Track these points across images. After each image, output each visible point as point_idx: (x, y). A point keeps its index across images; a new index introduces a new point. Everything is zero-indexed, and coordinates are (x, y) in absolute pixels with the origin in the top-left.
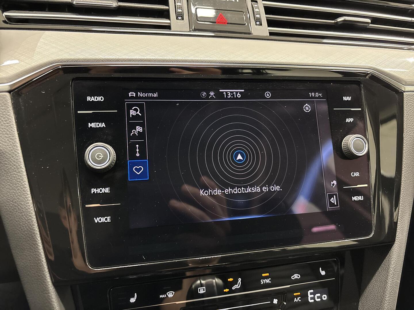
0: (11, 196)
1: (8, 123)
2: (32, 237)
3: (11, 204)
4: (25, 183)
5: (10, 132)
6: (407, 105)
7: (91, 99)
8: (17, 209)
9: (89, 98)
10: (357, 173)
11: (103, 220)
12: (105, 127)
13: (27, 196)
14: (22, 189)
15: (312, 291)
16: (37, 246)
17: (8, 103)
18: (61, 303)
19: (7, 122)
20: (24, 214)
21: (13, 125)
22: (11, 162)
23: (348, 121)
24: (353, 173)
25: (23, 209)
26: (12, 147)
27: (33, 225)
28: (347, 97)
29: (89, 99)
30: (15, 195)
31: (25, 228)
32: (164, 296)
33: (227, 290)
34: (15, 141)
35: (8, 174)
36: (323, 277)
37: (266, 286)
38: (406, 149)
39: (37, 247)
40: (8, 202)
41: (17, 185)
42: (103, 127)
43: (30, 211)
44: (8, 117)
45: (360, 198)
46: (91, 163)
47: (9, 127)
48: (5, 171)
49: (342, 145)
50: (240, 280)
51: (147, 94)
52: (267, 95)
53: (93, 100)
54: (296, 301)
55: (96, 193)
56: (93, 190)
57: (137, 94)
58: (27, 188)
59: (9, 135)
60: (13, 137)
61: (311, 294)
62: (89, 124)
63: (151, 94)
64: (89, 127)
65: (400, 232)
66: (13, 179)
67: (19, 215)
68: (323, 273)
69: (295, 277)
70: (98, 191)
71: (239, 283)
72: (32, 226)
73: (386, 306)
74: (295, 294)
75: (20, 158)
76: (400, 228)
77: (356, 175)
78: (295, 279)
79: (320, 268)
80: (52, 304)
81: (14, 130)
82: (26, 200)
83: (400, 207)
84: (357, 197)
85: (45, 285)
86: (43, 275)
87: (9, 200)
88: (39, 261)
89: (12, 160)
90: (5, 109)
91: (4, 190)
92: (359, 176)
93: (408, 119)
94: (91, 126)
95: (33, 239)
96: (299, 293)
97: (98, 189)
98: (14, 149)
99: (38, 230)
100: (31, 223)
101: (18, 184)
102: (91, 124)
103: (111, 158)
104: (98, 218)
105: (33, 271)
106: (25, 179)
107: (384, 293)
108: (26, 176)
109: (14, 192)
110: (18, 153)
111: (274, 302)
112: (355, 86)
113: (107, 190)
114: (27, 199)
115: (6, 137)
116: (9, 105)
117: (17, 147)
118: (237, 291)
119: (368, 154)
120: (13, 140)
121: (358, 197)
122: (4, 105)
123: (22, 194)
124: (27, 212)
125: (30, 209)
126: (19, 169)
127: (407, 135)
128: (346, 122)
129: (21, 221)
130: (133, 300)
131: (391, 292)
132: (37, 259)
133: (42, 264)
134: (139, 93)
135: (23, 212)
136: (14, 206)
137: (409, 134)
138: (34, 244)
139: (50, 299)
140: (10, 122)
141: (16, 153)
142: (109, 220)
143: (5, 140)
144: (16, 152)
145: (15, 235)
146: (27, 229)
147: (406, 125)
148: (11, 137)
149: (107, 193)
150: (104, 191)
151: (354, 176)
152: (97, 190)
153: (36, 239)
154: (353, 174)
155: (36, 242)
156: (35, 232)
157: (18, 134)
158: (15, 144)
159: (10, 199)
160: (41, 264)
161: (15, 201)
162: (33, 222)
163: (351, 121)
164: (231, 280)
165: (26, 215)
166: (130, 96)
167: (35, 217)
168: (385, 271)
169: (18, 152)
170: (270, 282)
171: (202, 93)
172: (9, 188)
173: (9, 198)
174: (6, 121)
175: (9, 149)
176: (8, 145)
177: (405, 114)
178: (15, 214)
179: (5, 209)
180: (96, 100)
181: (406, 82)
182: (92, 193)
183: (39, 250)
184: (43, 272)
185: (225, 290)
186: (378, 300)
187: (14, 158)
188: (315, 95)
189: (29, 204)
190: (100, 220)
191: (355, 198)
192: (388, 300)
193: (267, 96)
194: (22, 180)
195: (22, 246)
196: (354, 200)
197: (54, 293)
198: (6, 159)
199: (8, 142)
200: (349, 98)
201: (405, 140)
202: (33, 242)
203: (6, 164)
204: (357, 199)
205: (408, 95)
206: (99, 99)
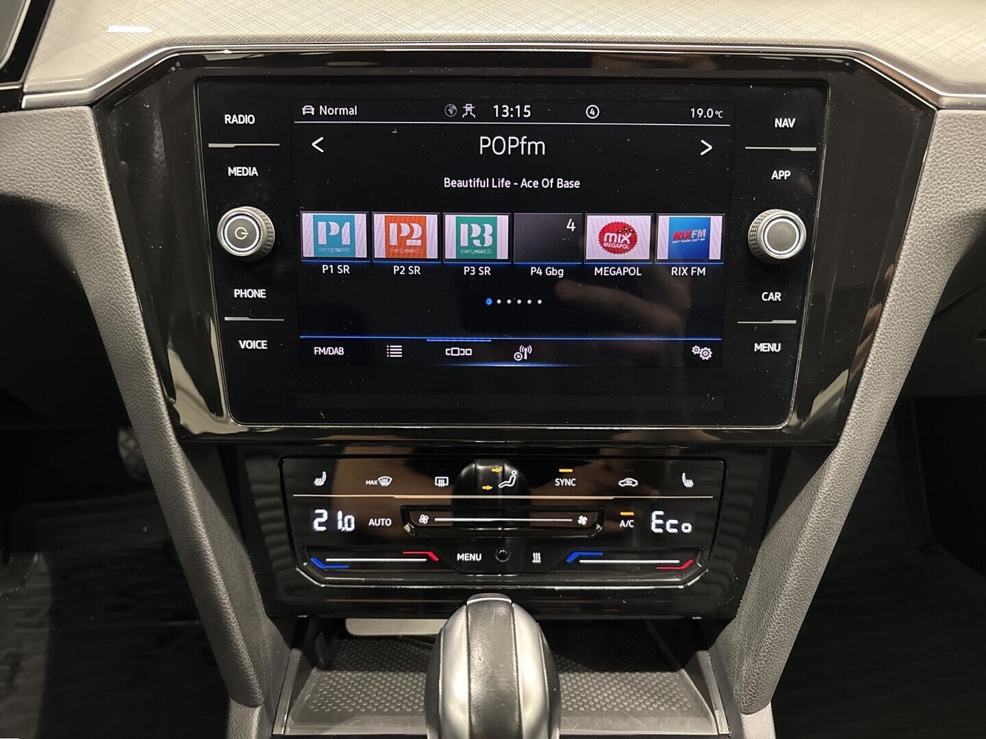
0: (106, 293)
1: (90, 165)
3: (108, 306)
4: (124, 272)
5: (95, 181)
7: (231, 120)
8: (117, 315)
9: (228, 117)
10: (776, 293)
11: (254, 344)
12: (257, 175)
13: (130, 296)
14: (121, 282)
15: (661, 513)
16: (149, 378)
17: (89, 126)
18: (193, 471)
19: (90, 163)
20: (128, 325)
21: (99, 168)
22: (101, 235)
23: (776, 176)
24: (767, 293)
25: (126, 316)
28: (786, 120)
29: (229, 120)
30: (112, 291)
32: (374, 483)
33: (489, 488)
34: (105, 198)
35: (98, 256)
36: (688, 491)
37: (565, 490)
38: (910, 249)
40: (103, 302)
41: (114, 275)
42: (255, 175)
44: (91, 153)
45: (774, 347)
46: (228, 245)
47: (94, 172)
48: (94, 249)
49: (748, 232)
50: (514, 473)
51: (336, 109)
52: (591, 113)
53: (235, 123)
55: (241, 296)
56: (238, 292)
57: (317, 111)
59: (95, 187)
60: (101, 190)
61: (658, 517)
62: (229, 168)
63: (344, 110)
64: (230, 175)
66: (106, 265)
67: (121, 325)
68: (689, 484)
69: (625, 483)
70: (245, 293)
71: (513, 478)
73: (796, 563)
74: (622, 514)
77: (773, 298)
78: (626, 486)
79: (684, 474)
81: (103, 177)
82: (129, 301)
83: (865, 374)
84: (766, 344)
85: (165, 441)
86: (162, 426)
87: (104, 300)
88: (154, 403)
89: (102, 231)
90: (85, 138)
92: (780, 300)
93: (931, 178)
94: (233, 173)
95: (143, 367)
97: (245, 290)
98: (103, 211)
99: (150, 354)
100: (139, 340)
101: (115, 273)
102: (232, 169)
103: (261, 237)
104: (246, 341)
105: (147, 416)
106: (124, 265)
107: (798, 538)
108: (126, 261)
109: (109, 287)
110: (111, 220)
111: (580, 522)
112: (811, 92)
113: (260, 294)
114: (131, 300)
115: (90, 190)
116: (90, 132)
117: (108, 209)
119: (805, 254)
120: (101, 196)
121: (769, 344)
122: (83, 130)
123: (122, 290)
124: (132, 322)
125: (135, 316)
126: (114, 248)
127: (921, 214)
128: (774, 178)
129: (123, 336)
131: (811, 537)
132: (150, 399)
134: (321, 107)
135: (126, 321)
136: (111, 309)
137: (925, 213)
138: (146, 375)
139: (174, 463)
140: (94, 163)
141: (108, 220)
142: (265, 346)
143: (89, 195)
144: (107, 218)
146: (134, 350)
149: (261, 298)
150: (257, 295)
151: (769, 300)
152: (243, 291)
153: (147, 368)
154: (766, 297)
155: (148, 373)
156: (145, 355)
157: (110, 185)
158: (105, 204)
160: (157, 408)
161: (113, 302)
163: (784, 177)
165: (130, 326)
166: (304, 113)
167: (144, 331)
168: (810, 497)
169: (111, 217)
170: (574, 485)
171: (448, 108)
172: (101, 280)
173: (104, 296)
174: (88, 160)
175: (97, 211)
176: (94, 205)
178: (115, 322)
179: (101, 313)
180: (240, 123)
182: (236, 296)
183: (154, 384)
184: (161, 420)
185: (485, 488)
187: (105, 228)
188: (705, 113)
189: (132, 310)
190: (249, 344)
191: (761, 347)
193: (591, 115)
194: (120, 268)
195: (129, 375)
196: (758, 351)
197: (181, 455)
198: (93, 229)
199: (94, 199)
200: (788, 123)
201: (912, 227)
202: (144, 371)
203: (94, 238)
204: (767, 349)
205: (947, 116)
206: (247, 119)
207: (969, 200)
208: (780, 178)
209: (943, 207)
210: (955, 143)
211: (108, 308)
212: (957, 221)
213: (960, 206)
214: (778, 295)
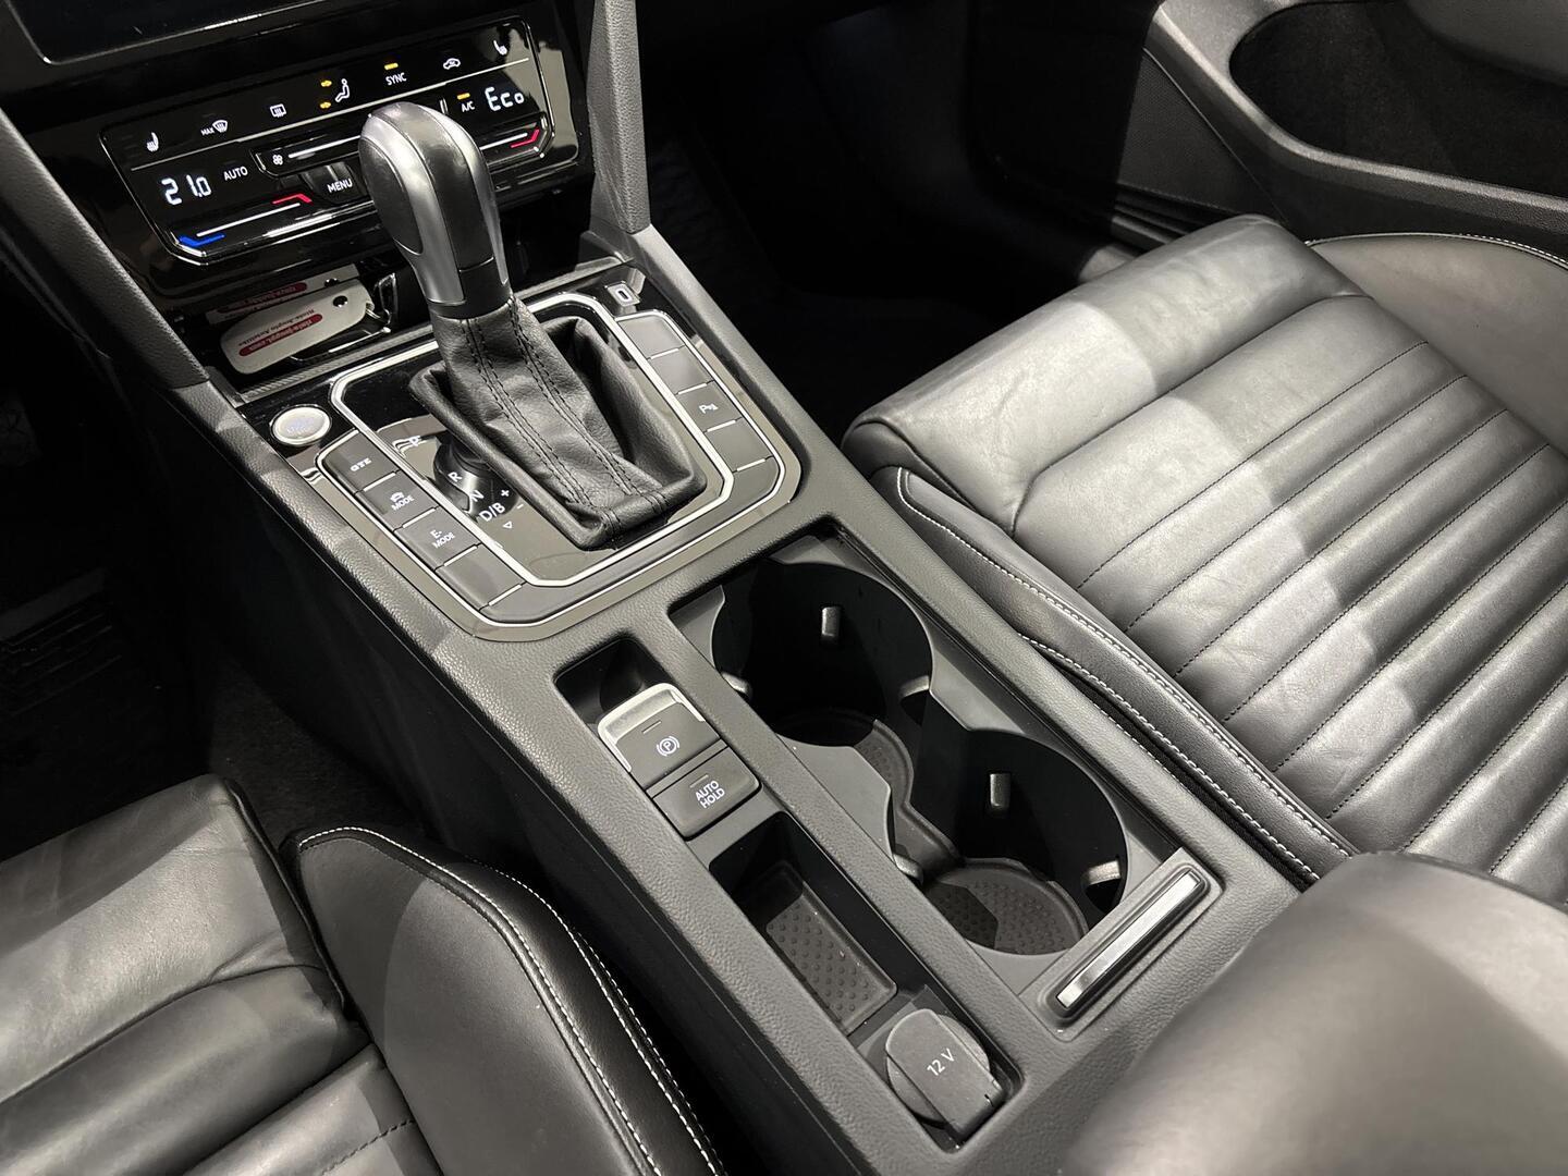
15: (492, 89)
32: (210, 131)
50: (344, 82)
54: (465, 111)
61: (491, 94)
71: (346, 89)
74: (460, 98)
96: (467, 95)
118: (345, 104)
130: (153, 146)
164: (327, 83)
170: (405, 80)
185: (323, 106)
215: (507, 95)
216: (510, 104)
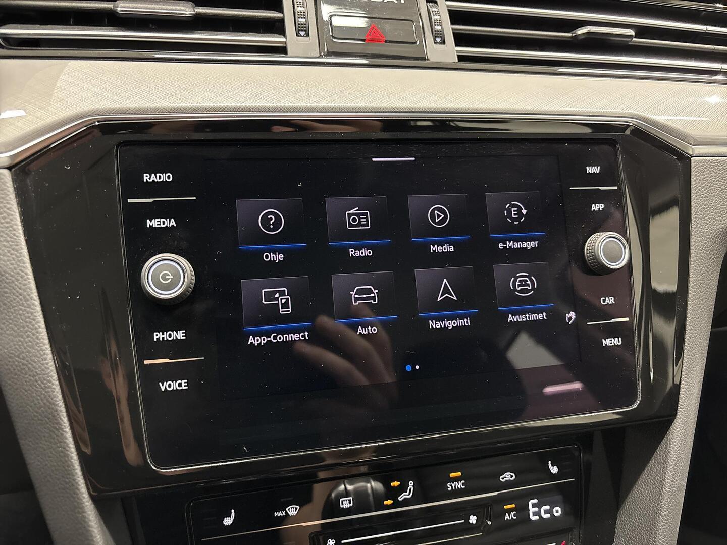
0: (16, 348)
1: (7, 223)
2: (54, 416)
3: (17, 361)
4: (39, 324)
5: (10, 237)
6: (697, 179)
7: (150, 179)
8: (27, 369)
9: (147, 176)
10: (610, 298)
11: (174, 385)
12: (175, 225)
13: (44, 348)
14: (34, 335)
15: (535, 501)
16: (62, 432)
17: (8, 187)
18: (105, 528)
19: (6, 220)
20: (39, 378)
21: (16, 225)
22: (15, 289)
23: (595, 208)
24: (604, 298)
25: (37, 369)
26: (16, 263)
27: (55, 396)
28: (593, 167)
29: (148, 178)
30: (23, 345)
31: (40, 402)
32: (282, 513)
33: (390, 502)
34: (21, 253)
35: (9, 310)
36: (553, 477)
37: (457, 493)
38: (696, 256)
39: (62, 435)
40: (10, 357)
41: (26, 328)
43: (49, 373)
45: (617, 341)
46: (152, 289)
47: (11, 229)
48: (5, 304)
49: (584, 251)
50: (411, 484)
53: (153, 181)
54: (507, 519)
55: (161, 339)
56: (157, 336)
58: (43, 334)
59: (11, 243)
60: (17, 245)
61: (534, 505)
62: (148, 221)
64: (148, 226)
65: (685, 399)
66: (18, 319)
67: (31, 380)
68: (554, 470)
69: (505, 477)
70: (165, 336)
71: (410, 490)
72: (52, 399)
73: (662, 526)
74: (506, 507)
75: (29, 282)
76: (685, 392)
77: (608, 301)
78: (506, 481)
79: (550, 462)
80: (90, 531)
81: (19, 233)
82: (42, 353)
83: (685, 356)
84: (611, 339)
85: (76, 499)
86: (73, 482)
87: (12, 355)
88: (66, 459)
89: (16, 285)
90: (2, 198)
91: (4, 338)
92: (614, 303)
93: (698, 204)
94: (151, 225)
95: (55, 421)
96: (513, 506)
97: (165, 333)
98: (18, 265)
99: (63, 406)
100: (51, 393)
101: (28, 326)
102: (151, 221)
103: (186, 279)
104: (165, 383)
105: (56, 475)
106: (38, 317)
107: (658, 504)
108: (41, 313)
109: (20, 341)
110: (26, 274)
111: (471, 521)
112: (606, 148)
113: (180, 335)
114: (44, 352)
115: (5, 246)
116: (8, 191)
117: (24, 263)
118: (406, 502)
119: (629, 264)
120: (17, 251)
121: (613, 339)
122: (2, 190)
123: (34, 343)
124: (44, 375)
125: (49, 368)
126: (28, 300)
127: (698, 231)
128: (592, 210)
129: (33, 390)
130: (228, 521)
131: (671, 501)
132: (62, 454)
133: (72, 462)
135: (38, 374)
136: (21, 364)
137: (700, 229)
138: (57, 430)
139: (85, 522)
140: (12, 220)
141: (23, 274)
142: (185, 386)
143: (3, 250)
144: (23, 272)
145: (24, 414)
146: (44, 403)
147: (695, 215)
148: (14, 247)
149: (180, 339)
150: (176, 336)
151: (606, 303)
152: (163, 334)
153: (60, 421)
154: (604, 301)
155: (60, 426)
156: (58, 408)
157: (26, 240)
158: (20, 259)
159: (15, 353)
160: (70, 463)
161: (24, 357)
162: (54, 392)
163: (599, 209)
164: (396, 484)
165: (43, 379)
167: (57, 383)
168: (661, 465)
169: (25, 271)
170: (463, 487)
172: (12, 335)
173: (12, 351)
174: (4, 218)
175: (11, 266)
176: (8, 261)
177: (693, 194)
178: (24, 377)
179: (6, 370)
180: (158, 180)
181: (695, 140)
182: (155, 340)
183: (66, 439)
184: (73, 476)
185: (385, 503)
186: (649, 515)
187: (19, 281)
189: (47, 362)
190: (170, 386)
191: (607, 342)
192: (665, 515)
194: (34, 320)
195: (36, 433)
196: (606, 345)
197: (93, 512)
198: (5, 284)
199: (9, 254)
200: (595, 170)
201: (694, 240)
202: (55, 425)
203: (6, 293)
204: (611, 343)
205: (699, 161)
206: (165, 177)
207: (724, 218)
208: (597, 210)
209: (710, 225)
210: (707, 180)
211: (16, 363)
212: (720, 234)
213: (720, 224)
214: (612, 299)
215: (547, 507)
216: (548, 516)
